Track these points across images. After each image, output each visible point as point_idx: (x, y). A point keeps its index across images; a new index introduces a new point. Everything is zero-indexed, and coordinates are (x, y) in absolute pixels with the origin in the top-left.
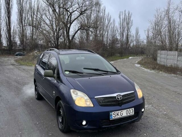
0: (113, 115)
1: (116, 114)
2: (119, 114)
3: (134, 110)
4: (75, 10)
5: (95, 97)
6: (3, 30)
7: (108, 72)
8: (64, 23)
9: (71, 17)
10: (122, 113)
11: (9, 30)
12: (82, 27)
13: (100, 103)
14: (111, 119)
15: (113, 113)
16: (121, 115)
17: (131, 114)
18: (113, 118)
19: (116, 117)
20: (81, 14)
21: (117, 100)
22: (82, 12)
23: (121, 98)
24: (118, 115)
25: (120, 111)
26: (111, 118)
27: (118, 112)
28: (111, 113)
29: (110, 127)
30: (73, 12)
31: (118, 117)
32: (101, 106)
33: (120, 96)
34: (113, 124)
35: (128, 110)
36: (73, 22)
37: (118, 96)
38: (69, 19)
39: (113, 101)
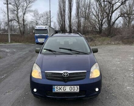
0: (56, 89)
1: (59, 88)
2: (62, 89)
3: (79, 88)
4: (117, 1)
5: (46, 72)
6: (67, 21)
7: (80, 52)
8: (106, 13)
9: (113, 7)
10: (64, 88)
11: (70, 21)
12: (122, 15)
13: (48, 76)
14: (53, 92)
15: (56, 87)
16: (64, 90)
17: (75, 91)
18: (56, 91)
19: (59, 91)
20: (122, 4)
21: (63, 77)
22: (122, 3)
23: (67, 75)
24: (60, 90)
25: (63, 87)
26: (53, 90)
27: (61, 87)
28: (54, 87)
29: (55, 98)
30: (115, 4)
31: (61, 91)
32: (48, 79)
33: (67, 74)
34: (58, 96)
35: (72, 87)
36: (114, 11)
37: (64, 74)
38: (111, 9)
39: (59, 77)
